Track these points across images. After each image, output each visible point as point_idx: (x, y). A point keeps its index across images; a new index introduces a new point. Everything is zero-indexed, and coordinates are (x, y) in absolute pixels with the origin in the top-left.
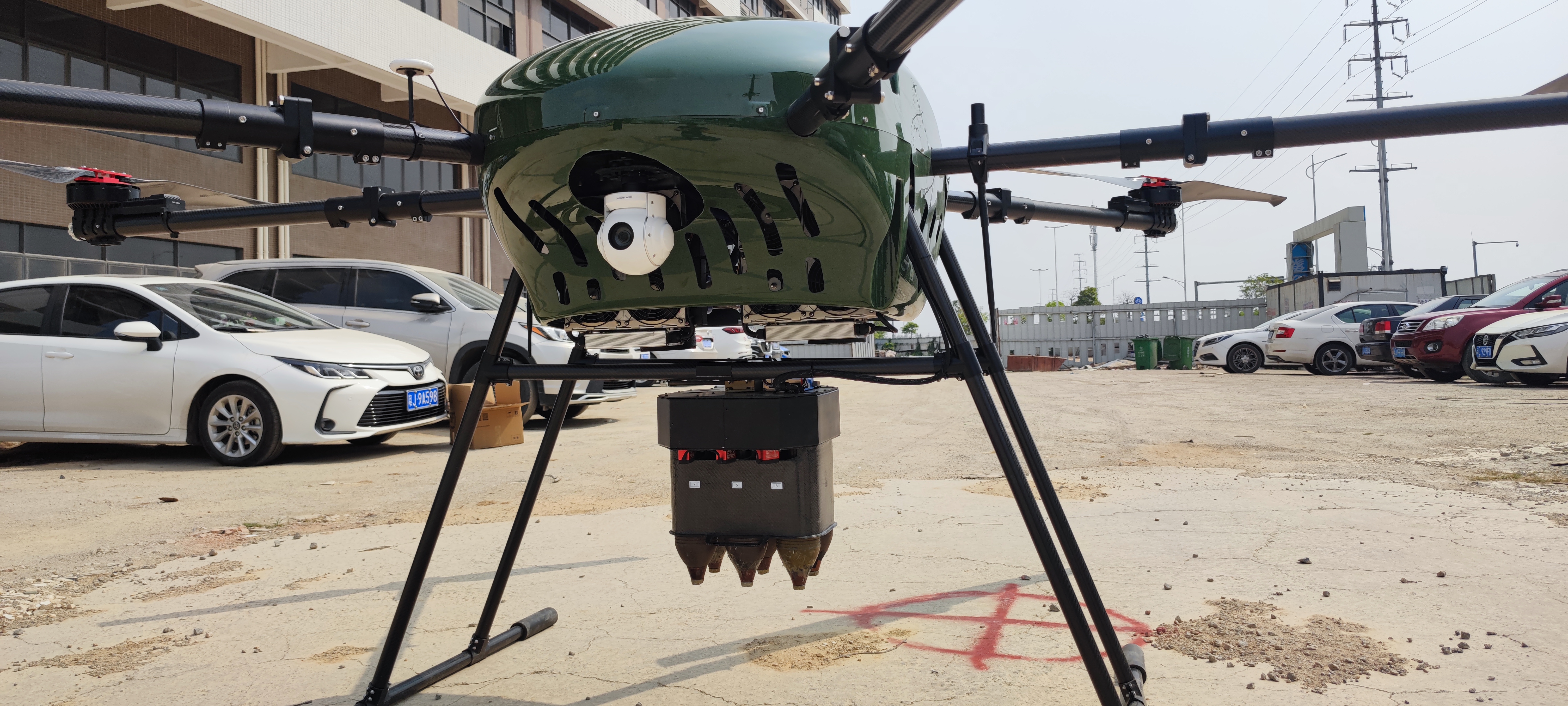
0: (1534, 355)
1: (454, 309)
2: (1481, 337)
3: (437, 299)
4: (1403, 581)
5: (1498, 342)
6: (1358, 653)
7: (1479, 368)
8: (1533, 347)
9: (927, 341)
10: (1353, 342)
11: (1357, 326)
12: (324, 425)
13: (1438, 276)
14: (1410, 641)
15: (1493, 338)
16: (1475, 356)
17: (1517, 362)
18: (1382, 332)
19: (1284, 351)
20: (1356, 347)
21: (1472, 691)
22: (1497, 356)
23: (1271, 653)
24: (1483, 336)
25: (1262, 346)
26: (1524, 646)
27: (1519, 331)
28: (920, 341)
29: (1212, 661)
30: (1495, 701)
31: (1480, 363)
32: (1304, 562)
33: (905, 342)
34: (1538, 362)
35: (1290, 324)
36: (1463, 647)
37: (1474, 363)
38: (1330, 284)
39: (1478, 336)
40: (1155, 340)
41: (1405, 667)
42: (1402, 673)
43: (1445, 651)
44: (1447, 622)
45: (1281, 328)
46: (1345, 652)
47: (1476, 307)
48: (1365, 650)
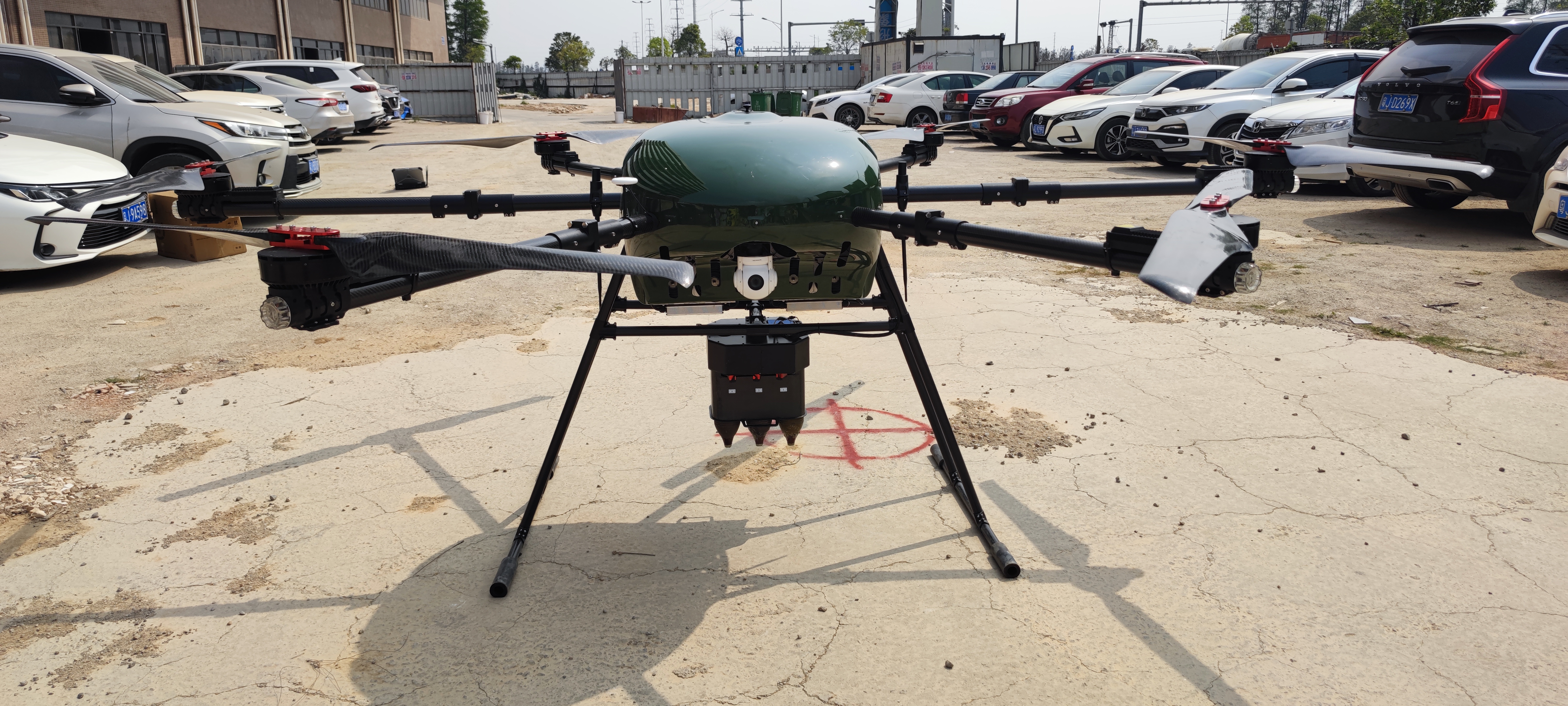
0: (1073, 134)
1: (113, 102)
2: (1038, 116)
3: (91, 91)
4: (1049, 376)
5: (1050, 122)
6: (1044, 434)
7: (1033, 142)
8: (1074, 128)
9: (532, 77)
10: (938, 108)
11: (942, 93)
12: (43, 250)
13: (997, 41)
14: (1066, 422)
15: (1046, 118)
16: (1032, 132)
17: (1061, 139)
18: (962, 102)
19: (883, 114)
20: (940, 113)
21: (1106, 454)
22: (1048, 134)
23: (1003, 439)
24: (1039, 116)
25: (864, 107)
26: (1122, 421)
27: (1064, 115)
28: (525, 77)
29: (975, 448)
30: (1117, 459)
31: (1035, 138)
32: (989, 364)
33: (509, 77)
34: (1076, 139)
35: (888, 89)
36: (1093, 424)
37: (1031, 137)
38: (915, 46)
39: (1035, 116)
40: (770, 94)
41: (1070, 441)
42: (1070, 445)
43: (1086, 428)
44: (1080, 406)
45: (881, 94)
46: (1038, 434)
47: (1033, 87)
48: (1047, 431)
